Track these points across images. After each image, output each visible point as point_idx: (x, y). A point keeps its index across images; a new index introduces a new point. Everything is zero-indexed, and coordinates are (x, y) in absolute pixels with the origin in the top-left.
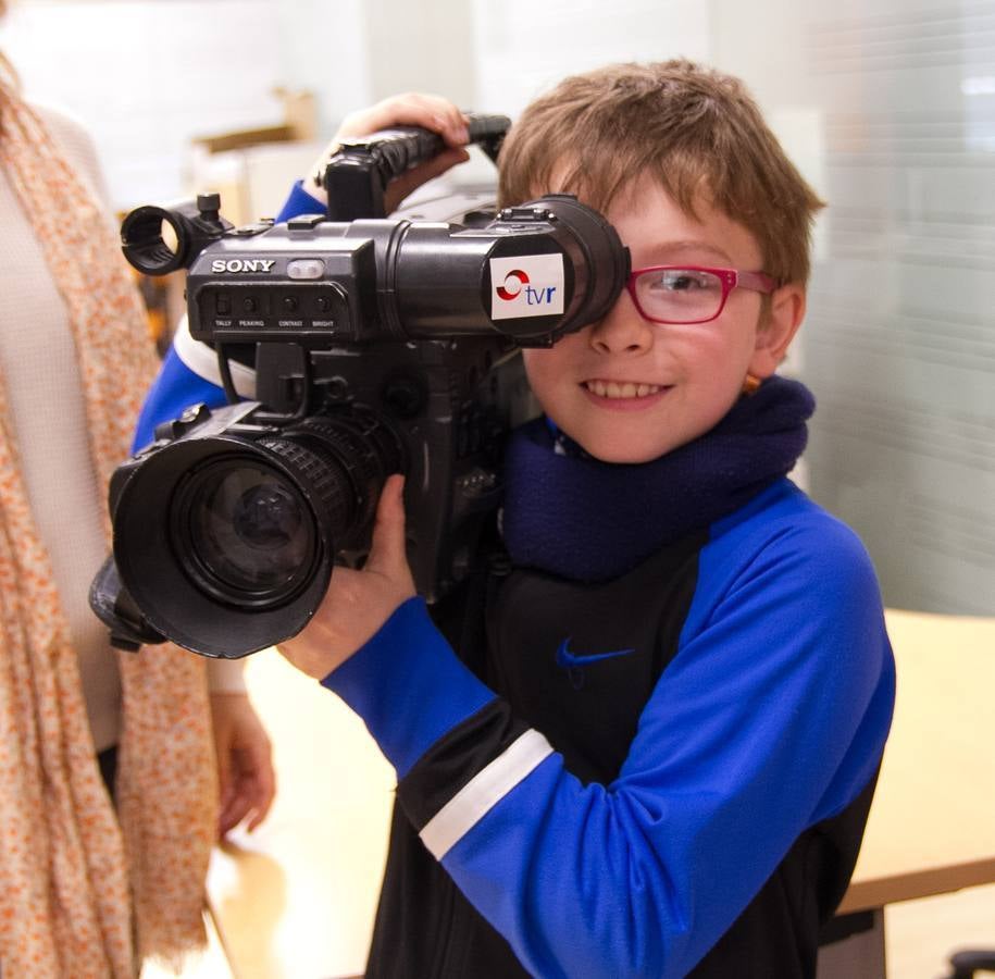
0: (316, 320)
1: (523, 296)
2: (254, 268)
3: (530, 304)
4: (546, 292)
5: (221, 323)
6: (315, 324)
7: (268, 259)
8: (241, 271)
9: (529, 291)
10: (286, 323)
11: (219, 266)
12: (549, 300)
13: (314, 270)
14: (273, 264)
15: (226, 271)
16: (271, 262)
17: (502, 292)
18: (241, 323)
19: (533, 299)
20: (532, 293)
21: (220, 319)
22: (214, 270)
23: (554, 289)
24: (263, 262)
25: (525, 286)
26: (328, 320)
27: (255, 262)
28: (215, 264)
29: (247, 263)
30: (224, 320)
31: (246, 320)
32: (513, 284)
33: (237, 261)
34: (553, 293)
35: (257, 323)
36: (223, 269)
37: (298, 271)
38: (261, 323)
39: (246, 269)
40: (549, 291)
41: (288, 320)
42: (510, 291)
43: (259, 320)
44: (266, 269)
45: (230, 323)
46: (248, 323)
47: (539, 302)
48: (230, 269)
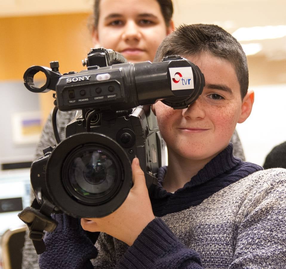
0: (109, 95)
1: (181, 81)
2: (83, 79)
3: (183, 85)
4: (188, 80)
5: (71, 102)
6: (109, 97)
7: (88, 76)
8: (78, 81)
9: (182, 80)
10: (97, 98)
11: (69, 80)
12: (189, 84)
13: (107, 77)
14: (90, 77)
15: (72, 82)
16: (89, 77)
18: (79, 100)
19: (184, 83)
20: (183, 80)
21: (70, 100)
22: (67, 82)
23: (190, 79)
24: (86, 77)
25: (181, 78)
26: (113, 94)
27: (83, 77)
28: (67, 80)
29: (80, 78)
30: (72, 100)
31: (81, 99)
32: (177, 77)
34: (190, 81)
35: (86, 100)
36: (71, 81)
37: (101, 78)
39: (80, 80)
40: (189, 80)
42: (177, 80)
43: (86, 98)
44: (88, 79)
45: (75, 101)
46: (82, 100)
47: (186, 84)
48: (73, 81)
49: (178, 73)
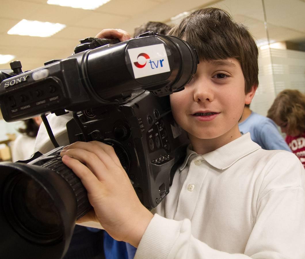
0: (50, 97)
2: (20, 81)
3: (153, 68)
5: (13, 111)
6: (51, 100)
8: (15, 84)
9: (151, 62)
10: (39, 103)
11: (7, 85)
12: (162, 66)
13: (44, 74)
15: (10, 86)
16: (27, 76)
17: (137, 64)
18: (21, 108)
19: (154, 66)
20: (152, 63)
21: (12, 109)
22: (5, 87)
23: (163, 60)
24: (24, 77)
25: (148, 60)
26: (55, 96)
28: (5, 85)
29: (18, 80)
30: (14, 109)
32: (142, 60)
33: (14, 80)
34: (163, 62)
36: (8, 85)
37: (37, 76)
38: (28, 106)
39: (17, 83)
40: (161, 61)
41: (39, 101)
42: (141, 63)
43: (28, 105)
44: (25, 80)
45: (17, 110)
46: (24, 108)
47: (157, 67)
48: (11, 84)
49: (141, 55)
